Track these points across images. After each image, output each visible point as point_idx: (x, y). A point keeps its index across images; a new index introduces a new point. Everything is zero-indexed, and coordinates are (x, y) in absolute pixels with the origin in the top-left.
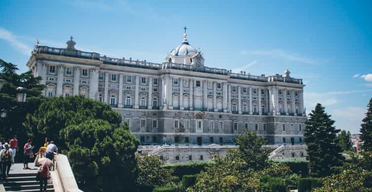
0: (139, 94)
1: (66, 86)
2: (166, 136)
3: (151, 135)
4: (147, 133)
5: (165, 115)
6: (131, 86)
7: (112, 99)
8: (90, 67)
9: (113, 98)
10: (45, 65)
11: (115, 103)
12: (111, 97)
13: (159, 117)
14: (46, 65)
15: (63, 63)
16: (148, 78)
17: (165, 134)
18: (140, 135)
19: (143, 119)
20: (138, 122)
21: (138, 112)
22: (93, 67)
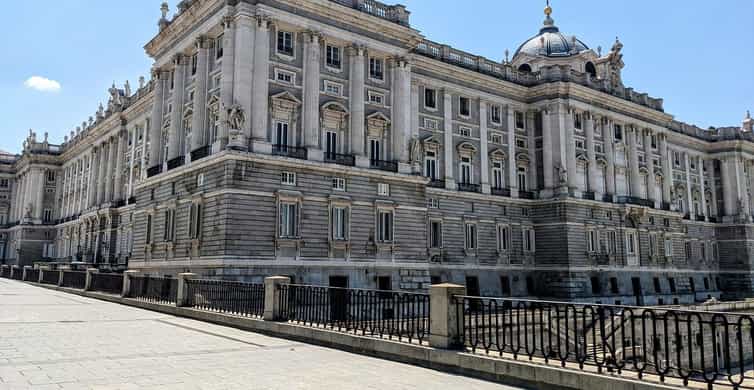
0: (489, 154)
1: (330, 107)
2: (574, 275)
3: (524, 272)
4: (513, 267)
5: (569, 214)
6: (471, 128)
7: (428, 161)
8: (393, 50)
9: (431, 158)
10: (264, 24)
11: (438, 176)
12: (427, 158)
13: (535, 222)
14: (268, 23)
15: (318, 26)
16: (506, 107)
17: (572, 269)
18: (499, 271)
19: (503, 225)
20: (492, 235)
21: (491, 203)
22: (401, 52)
